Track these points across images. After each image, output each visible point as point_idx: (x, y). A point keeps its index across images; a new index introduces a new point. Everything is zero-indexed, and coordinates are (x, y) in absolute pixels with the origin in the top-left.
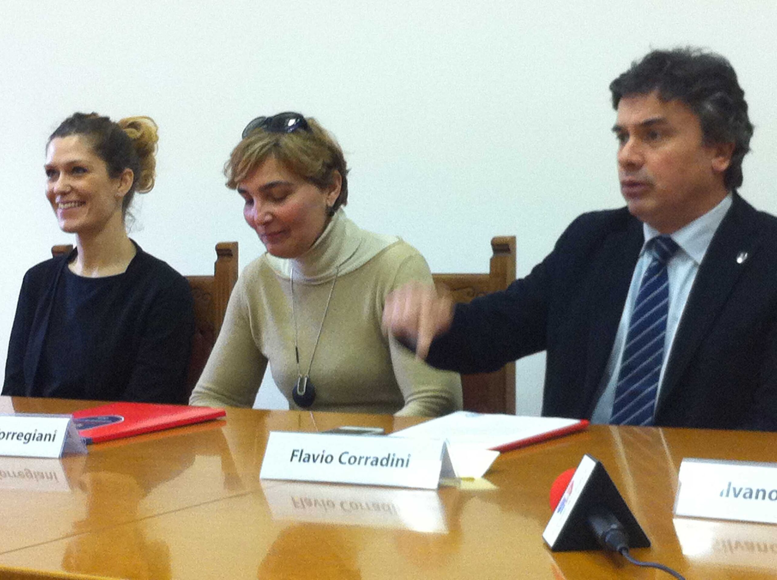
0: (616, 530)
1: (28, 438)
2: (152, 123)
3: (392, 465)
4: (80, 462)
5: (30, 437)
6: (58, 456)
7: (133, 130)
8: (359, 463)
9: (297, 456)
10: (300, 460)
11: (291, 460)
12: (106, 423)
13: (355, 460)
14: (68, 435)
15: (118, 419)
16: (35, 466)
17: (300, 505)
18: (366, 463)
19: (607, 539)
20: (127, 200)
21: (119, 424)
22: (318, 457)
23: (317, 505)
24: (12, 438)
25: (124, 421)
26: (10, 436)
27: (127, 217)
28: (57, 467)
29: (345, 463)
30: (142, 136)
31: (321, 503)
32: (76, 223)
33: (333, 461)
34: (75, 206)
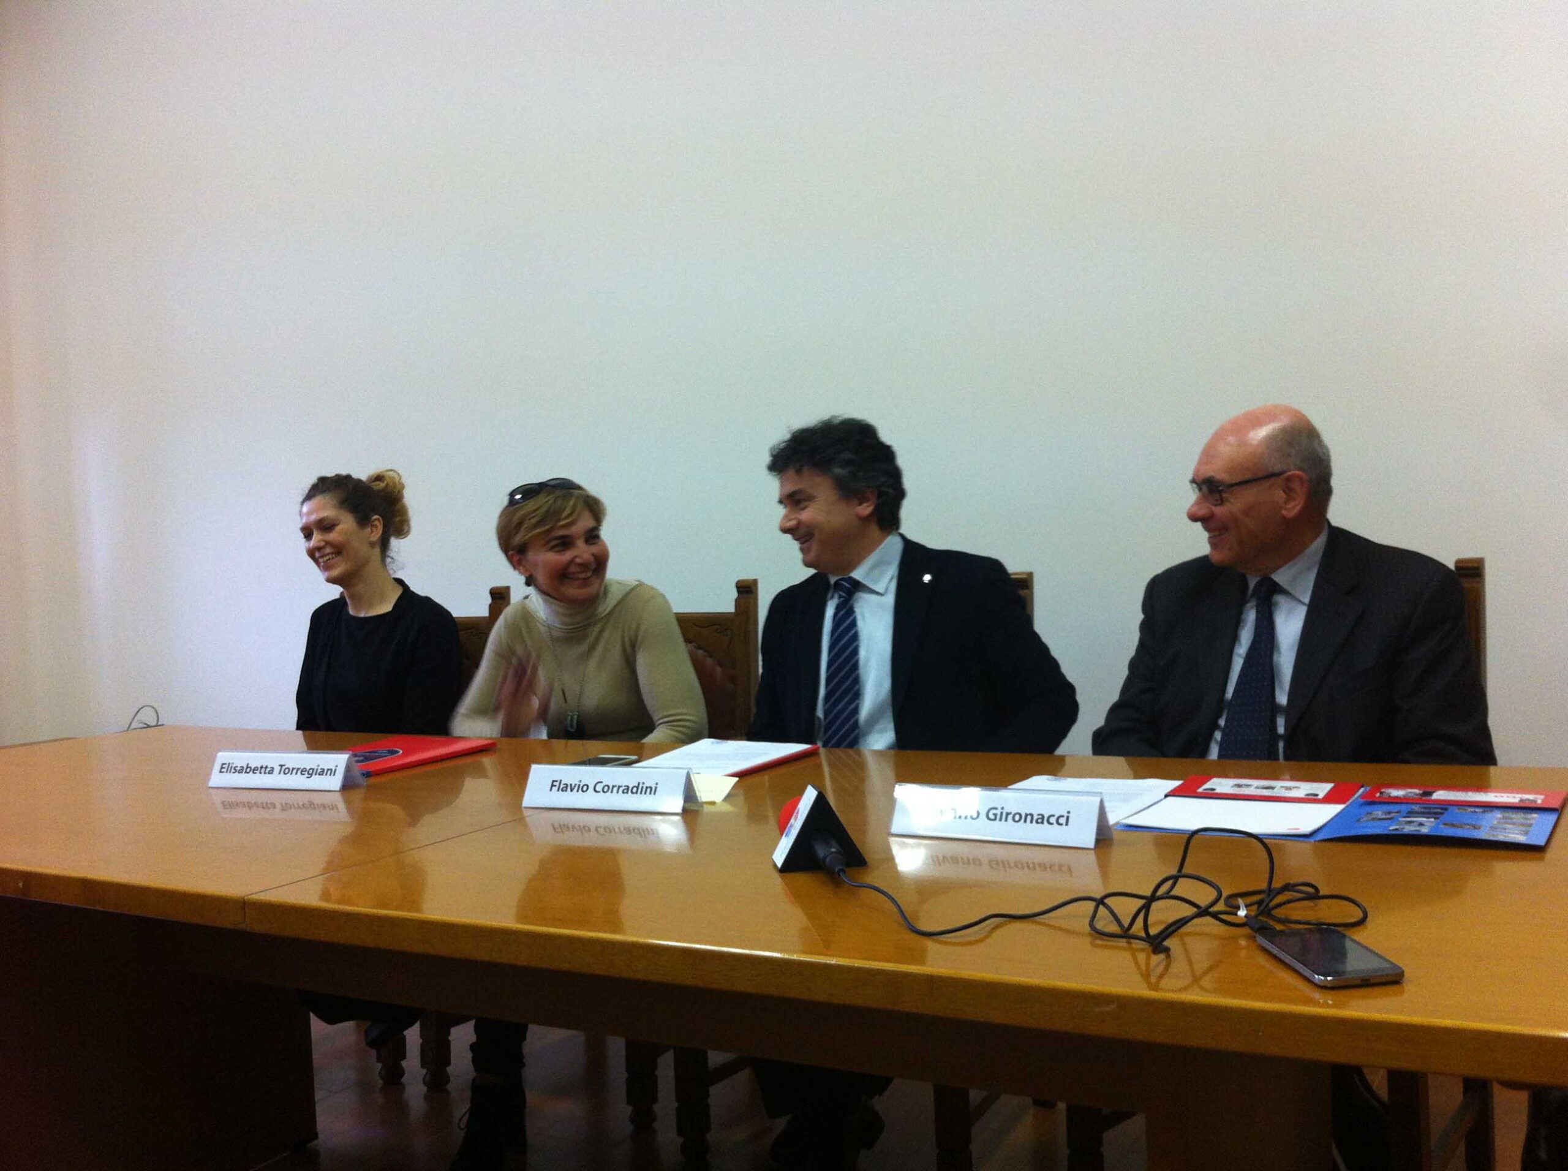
0: (835, 852)
1: (310, 773)
2: (395, 473)
3: (641, 793)
4: (358, 795)
5: (313, 772)
6: (338, 788)
7: (378, 482)
8: (612, 792)
9: (555, 786)
10: (558, 790)
11: (551, 790)
12: (386, 756)
13: (607, 789)
14: (348, 769)
15: (397, 752)
16: (317, 799)
17: (559, 830)
18: (618, 792)
19: (828, 860)
20: (384, 545)
21: (399, 756)
22: (575, 786)
23: (575, 830)
24: (296, 774)
25: (403, 753)
26: (295, 771)
27: (388, 560)
28: (338, 799)
29: (599, 792)
30: (387, 485)
31: (578, 828)
32: (336, 572)
33: (589, 789)
34: (333, 558)
